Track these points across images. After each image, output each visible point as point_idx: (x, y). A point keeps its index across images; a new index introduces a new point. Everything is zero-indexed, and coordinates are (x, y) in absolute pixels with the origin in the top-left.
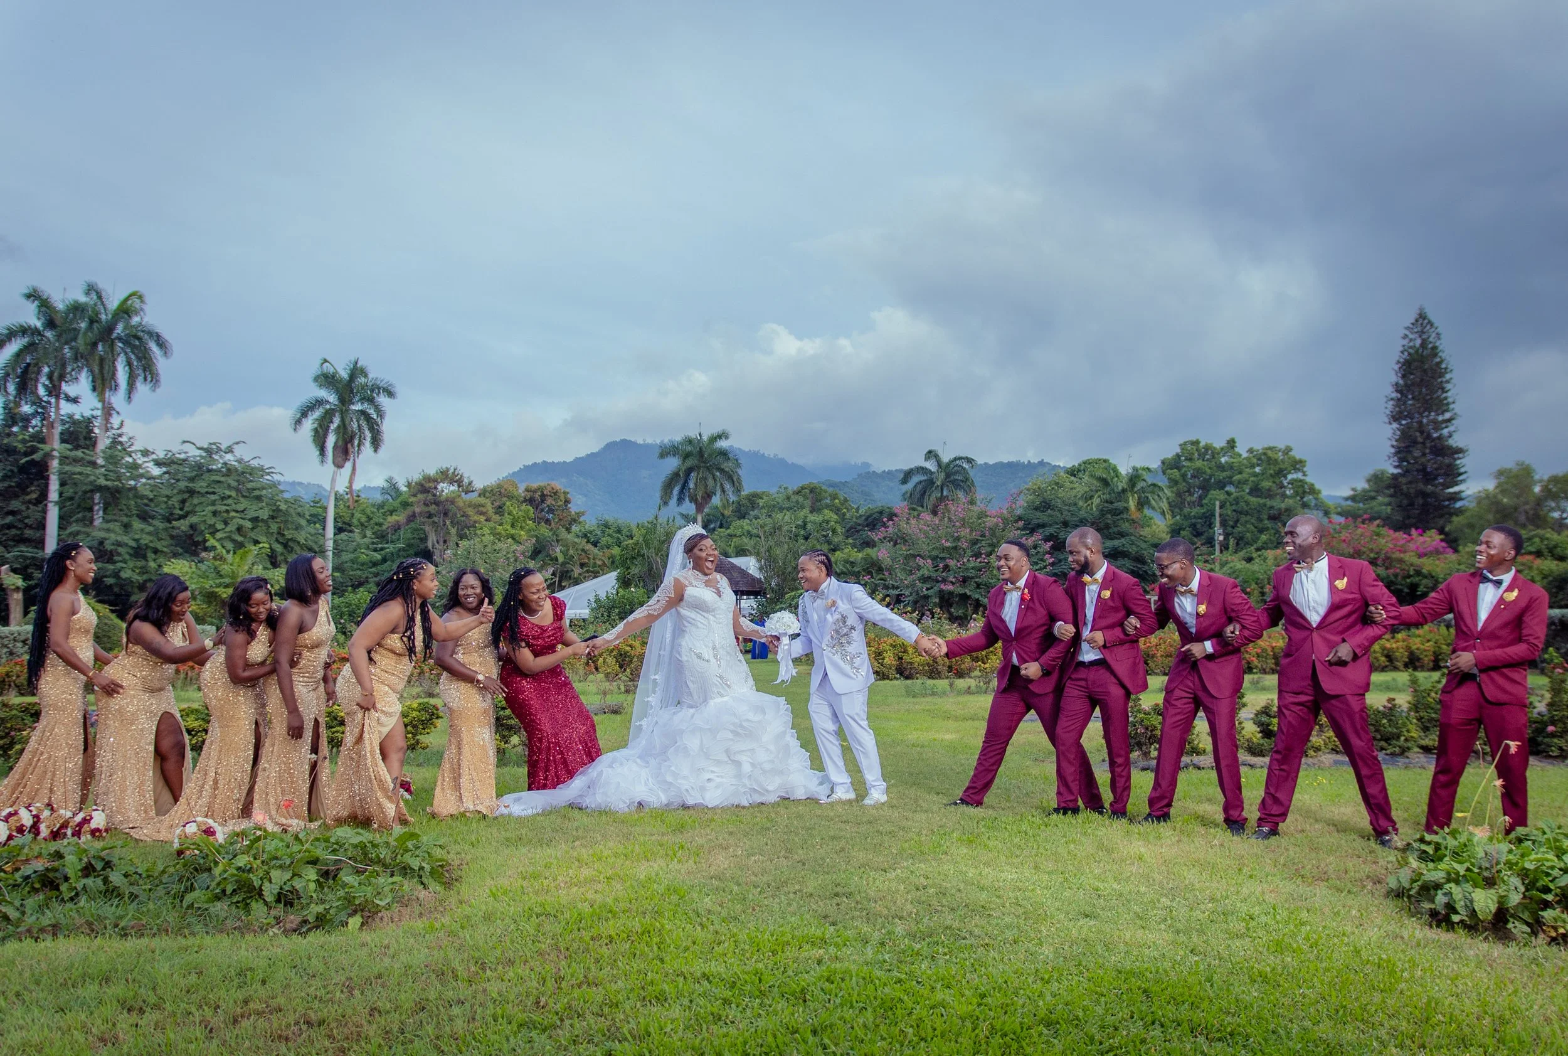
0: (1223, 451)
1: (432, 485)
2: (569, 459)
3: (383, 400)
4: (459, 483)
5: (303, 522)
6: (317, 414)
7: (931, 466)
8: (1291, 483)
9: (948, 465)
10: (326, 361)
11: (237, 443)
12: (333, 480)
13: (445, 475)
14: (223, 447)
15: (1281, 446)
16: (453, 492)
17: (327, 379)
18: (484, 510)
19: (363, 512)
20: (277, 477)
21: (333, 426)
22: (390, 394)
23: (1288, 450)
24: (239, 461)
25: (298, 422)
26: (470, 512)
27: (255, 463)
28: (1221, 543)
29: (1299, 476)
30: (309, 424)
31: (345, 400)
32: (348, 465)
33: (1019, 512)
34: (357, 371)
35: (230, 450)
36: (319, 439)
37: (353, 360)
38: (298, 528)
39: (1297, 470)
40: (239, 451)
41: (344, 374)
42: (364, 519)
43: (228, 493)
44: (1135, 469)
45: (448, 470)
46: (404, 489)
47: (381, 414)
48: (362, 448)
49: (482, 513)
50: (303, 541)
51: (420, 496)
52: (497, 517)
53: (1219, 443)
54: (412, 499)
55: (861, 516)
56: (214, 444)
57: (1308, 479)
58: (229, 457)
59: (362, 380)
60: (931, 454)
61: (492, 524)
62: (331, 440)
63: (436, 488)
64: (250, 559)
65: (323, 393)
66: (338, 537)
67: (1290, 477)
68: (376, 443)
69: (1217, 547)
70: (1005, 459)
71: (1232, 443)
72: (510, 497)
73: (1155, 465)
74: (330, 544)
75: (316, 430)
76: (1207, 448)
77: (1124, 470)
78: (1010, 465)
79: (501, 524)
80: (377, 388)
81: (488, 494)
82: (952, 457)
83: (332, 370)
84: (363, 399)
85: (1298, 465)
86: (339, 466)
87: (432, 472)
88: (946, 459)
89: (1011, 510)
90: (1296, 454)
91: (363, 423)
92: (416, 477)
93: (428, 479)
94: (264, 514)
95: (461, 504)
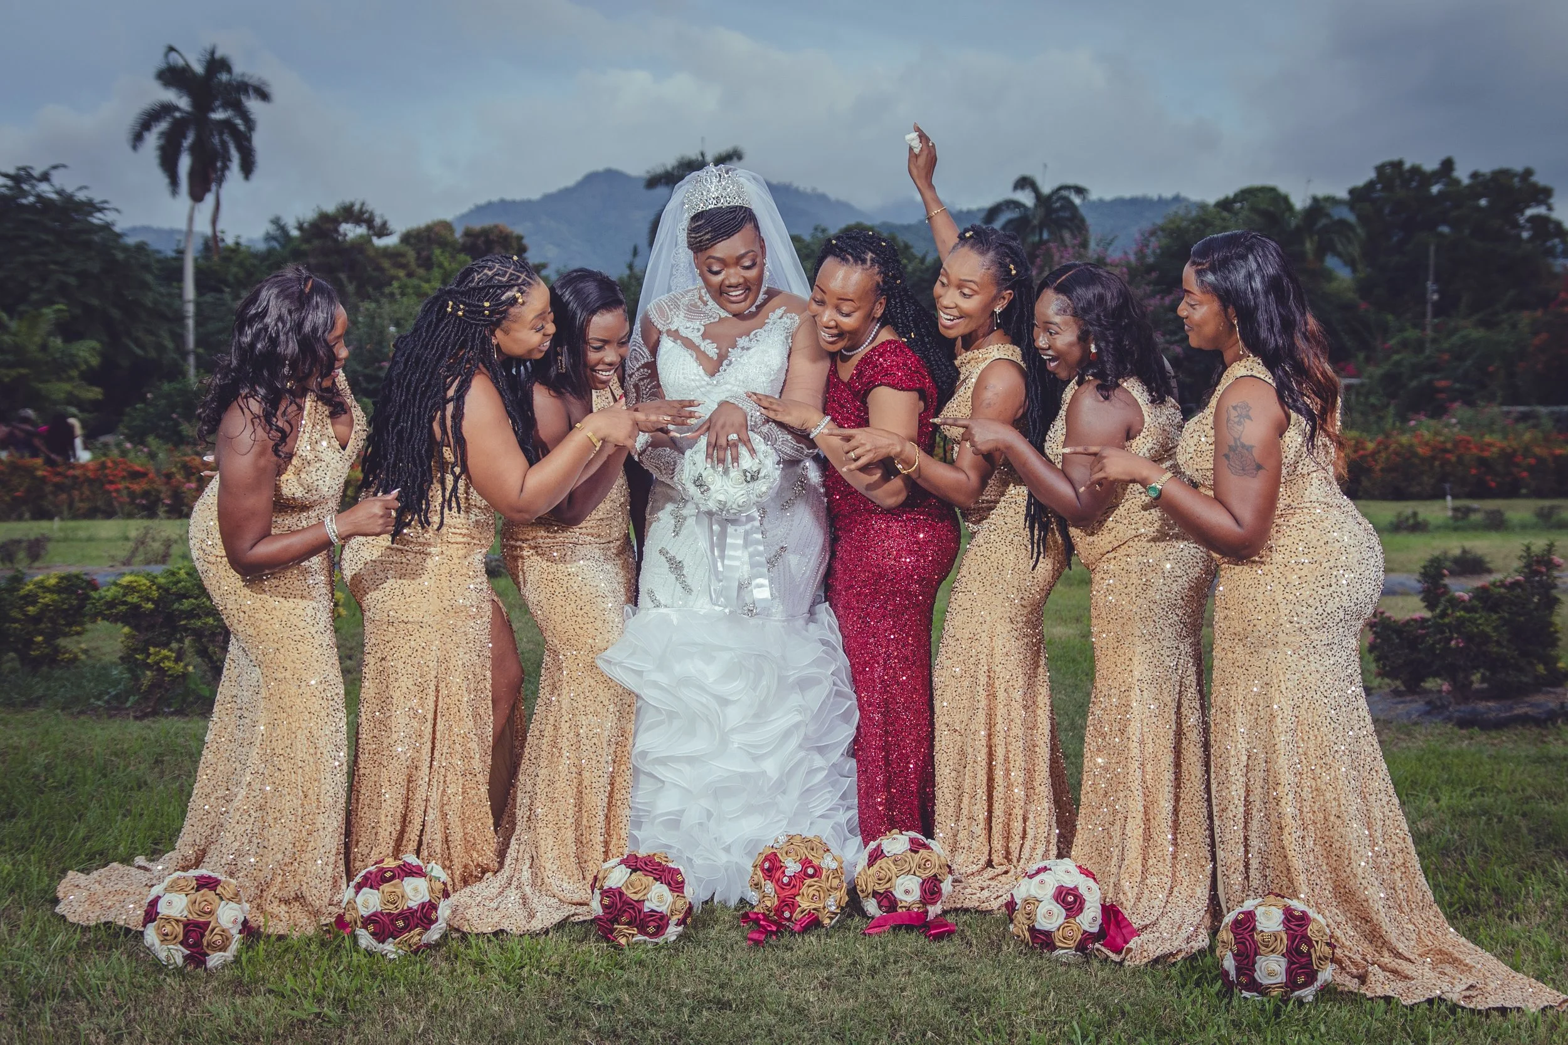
0: (1436, 176)
1: (330, 226)
2: (535, 196)
3: (253, 105)
4: (370, 223)
5: (149, 278)
6: (163, 126)
7: (1026, 198)
8: (1533, 219)
9: (1050, 197)
10: (171, 49)
11: (55, 167)
12: (191, 219)
13: (349, 214)
14: (36, 173)
15: (1518, 167)
16: (361, 236)
17: (172, 76)
18: (403, 261)
19: (241, 265)
20: (109, 217)
21: (186, 143)
22: (264, 96)
23: (1528, 173)
24: (60, 193)
25: (138, 138)
26: (386, 264)
27: (81, 196)
28: (1435, 304)
29: (1542, 210)
30: (152, 140)
31: (202, 105)
32: (210, 198)
33: (1151, 260)
34: (217, 64)
35: (45, 177)
36: (169, 163)
37: (208, 47)
38: (144, 286)
39: (1539, 203)
40: (59, 179)
41: (198, 68)
42: (242, 275)
43: (44, 237)
44: (1315, 200)
45: (352, 205)
46: (295, 233)
47: (250, 123)
48: (227, 173)
49: (403, 266)
50: (150, 304)
51: (317, 243)
52: (421, 272)
53: (1431, 165)
54: (305, 247)
55: (927, 269)
56: (24, 169)
57: (1556, 215)
58: (44, 188)
59: (224, 77)
60: (1024, 183)
61: (415, 281)
62: (185, 163)
63: (337, 231)
64: (44, 327)
65: (170, 96)
66: (202, 299)
67: (1529, 212)
68: (247, 168)
69: (1429, 309)
70: (1128, 194)
71: (1448, 165)
72: (444, 244)
73: (1342, 194)
74: (190, 309)
75: (162, 149)
76: (1416, 171)
77: (1300, 201)
78: (1134, 202)
79: (428, 281)
80: (244, 87)
81: (412, 241)
82: (1056, 185)
83: (181, 62)
84: (225, 106)
85: (1543, 195)
86: (197, 196)
87: (330, 208)
88: (1046, 189)
89: (1141, 254)
90: (1540, 179)
91: (226, 137)
92: (309, 214)
93: (324, 217)
94: (95, 267)
95: (371, 253)
